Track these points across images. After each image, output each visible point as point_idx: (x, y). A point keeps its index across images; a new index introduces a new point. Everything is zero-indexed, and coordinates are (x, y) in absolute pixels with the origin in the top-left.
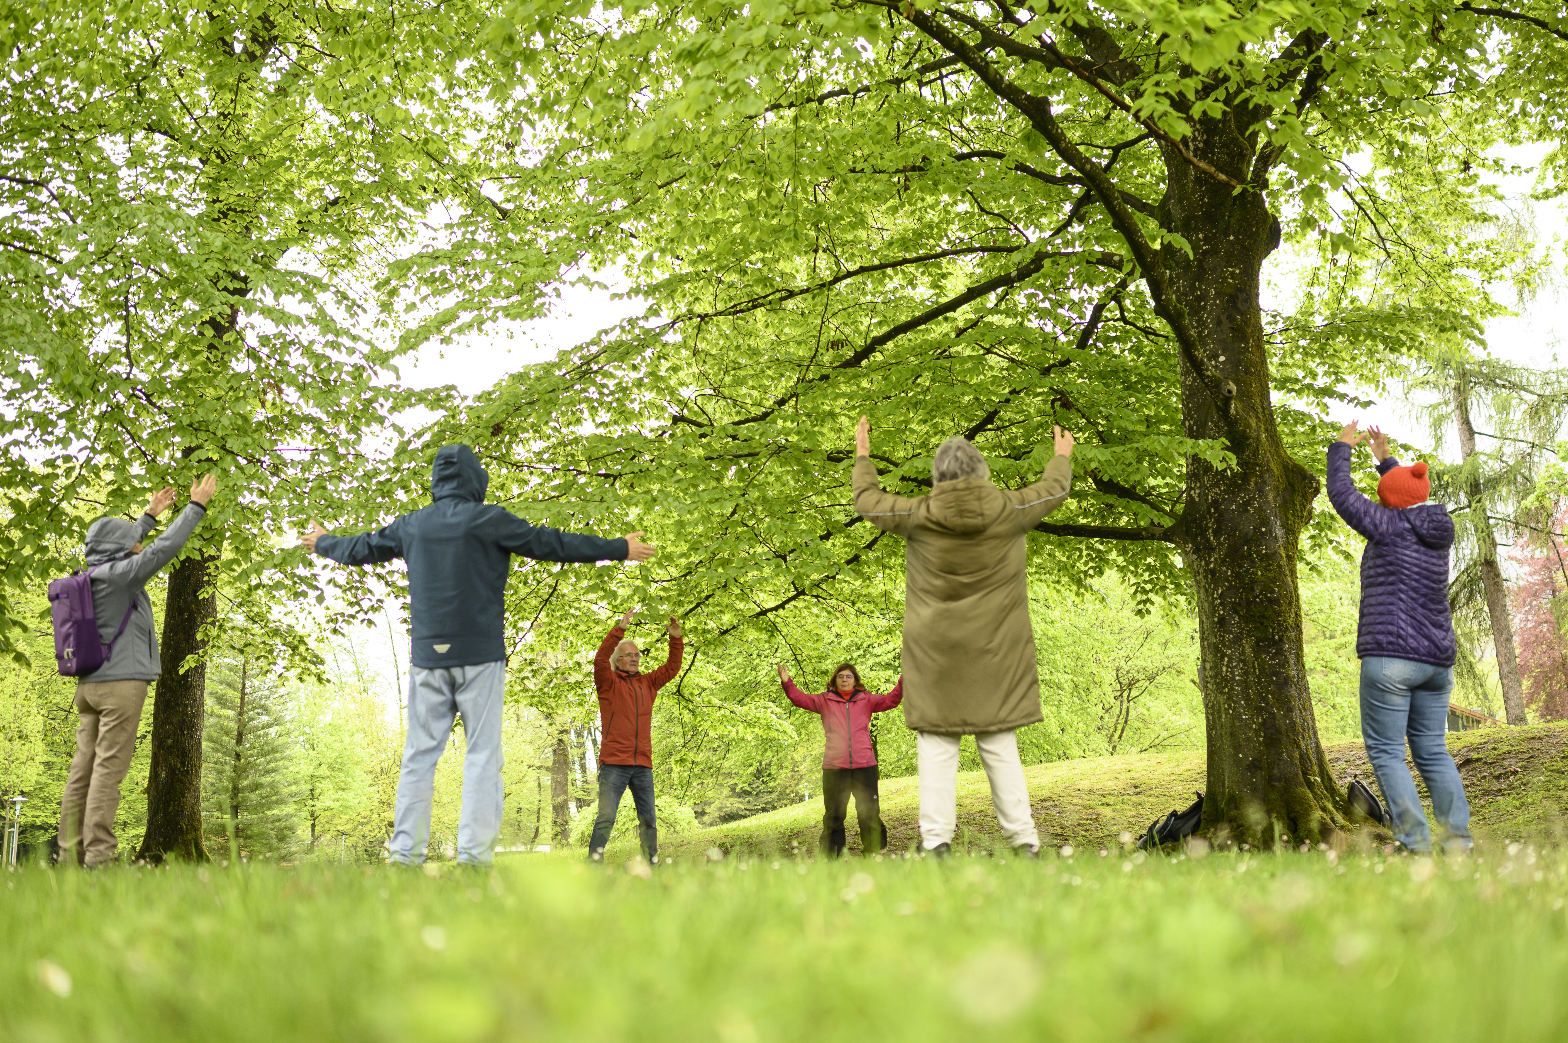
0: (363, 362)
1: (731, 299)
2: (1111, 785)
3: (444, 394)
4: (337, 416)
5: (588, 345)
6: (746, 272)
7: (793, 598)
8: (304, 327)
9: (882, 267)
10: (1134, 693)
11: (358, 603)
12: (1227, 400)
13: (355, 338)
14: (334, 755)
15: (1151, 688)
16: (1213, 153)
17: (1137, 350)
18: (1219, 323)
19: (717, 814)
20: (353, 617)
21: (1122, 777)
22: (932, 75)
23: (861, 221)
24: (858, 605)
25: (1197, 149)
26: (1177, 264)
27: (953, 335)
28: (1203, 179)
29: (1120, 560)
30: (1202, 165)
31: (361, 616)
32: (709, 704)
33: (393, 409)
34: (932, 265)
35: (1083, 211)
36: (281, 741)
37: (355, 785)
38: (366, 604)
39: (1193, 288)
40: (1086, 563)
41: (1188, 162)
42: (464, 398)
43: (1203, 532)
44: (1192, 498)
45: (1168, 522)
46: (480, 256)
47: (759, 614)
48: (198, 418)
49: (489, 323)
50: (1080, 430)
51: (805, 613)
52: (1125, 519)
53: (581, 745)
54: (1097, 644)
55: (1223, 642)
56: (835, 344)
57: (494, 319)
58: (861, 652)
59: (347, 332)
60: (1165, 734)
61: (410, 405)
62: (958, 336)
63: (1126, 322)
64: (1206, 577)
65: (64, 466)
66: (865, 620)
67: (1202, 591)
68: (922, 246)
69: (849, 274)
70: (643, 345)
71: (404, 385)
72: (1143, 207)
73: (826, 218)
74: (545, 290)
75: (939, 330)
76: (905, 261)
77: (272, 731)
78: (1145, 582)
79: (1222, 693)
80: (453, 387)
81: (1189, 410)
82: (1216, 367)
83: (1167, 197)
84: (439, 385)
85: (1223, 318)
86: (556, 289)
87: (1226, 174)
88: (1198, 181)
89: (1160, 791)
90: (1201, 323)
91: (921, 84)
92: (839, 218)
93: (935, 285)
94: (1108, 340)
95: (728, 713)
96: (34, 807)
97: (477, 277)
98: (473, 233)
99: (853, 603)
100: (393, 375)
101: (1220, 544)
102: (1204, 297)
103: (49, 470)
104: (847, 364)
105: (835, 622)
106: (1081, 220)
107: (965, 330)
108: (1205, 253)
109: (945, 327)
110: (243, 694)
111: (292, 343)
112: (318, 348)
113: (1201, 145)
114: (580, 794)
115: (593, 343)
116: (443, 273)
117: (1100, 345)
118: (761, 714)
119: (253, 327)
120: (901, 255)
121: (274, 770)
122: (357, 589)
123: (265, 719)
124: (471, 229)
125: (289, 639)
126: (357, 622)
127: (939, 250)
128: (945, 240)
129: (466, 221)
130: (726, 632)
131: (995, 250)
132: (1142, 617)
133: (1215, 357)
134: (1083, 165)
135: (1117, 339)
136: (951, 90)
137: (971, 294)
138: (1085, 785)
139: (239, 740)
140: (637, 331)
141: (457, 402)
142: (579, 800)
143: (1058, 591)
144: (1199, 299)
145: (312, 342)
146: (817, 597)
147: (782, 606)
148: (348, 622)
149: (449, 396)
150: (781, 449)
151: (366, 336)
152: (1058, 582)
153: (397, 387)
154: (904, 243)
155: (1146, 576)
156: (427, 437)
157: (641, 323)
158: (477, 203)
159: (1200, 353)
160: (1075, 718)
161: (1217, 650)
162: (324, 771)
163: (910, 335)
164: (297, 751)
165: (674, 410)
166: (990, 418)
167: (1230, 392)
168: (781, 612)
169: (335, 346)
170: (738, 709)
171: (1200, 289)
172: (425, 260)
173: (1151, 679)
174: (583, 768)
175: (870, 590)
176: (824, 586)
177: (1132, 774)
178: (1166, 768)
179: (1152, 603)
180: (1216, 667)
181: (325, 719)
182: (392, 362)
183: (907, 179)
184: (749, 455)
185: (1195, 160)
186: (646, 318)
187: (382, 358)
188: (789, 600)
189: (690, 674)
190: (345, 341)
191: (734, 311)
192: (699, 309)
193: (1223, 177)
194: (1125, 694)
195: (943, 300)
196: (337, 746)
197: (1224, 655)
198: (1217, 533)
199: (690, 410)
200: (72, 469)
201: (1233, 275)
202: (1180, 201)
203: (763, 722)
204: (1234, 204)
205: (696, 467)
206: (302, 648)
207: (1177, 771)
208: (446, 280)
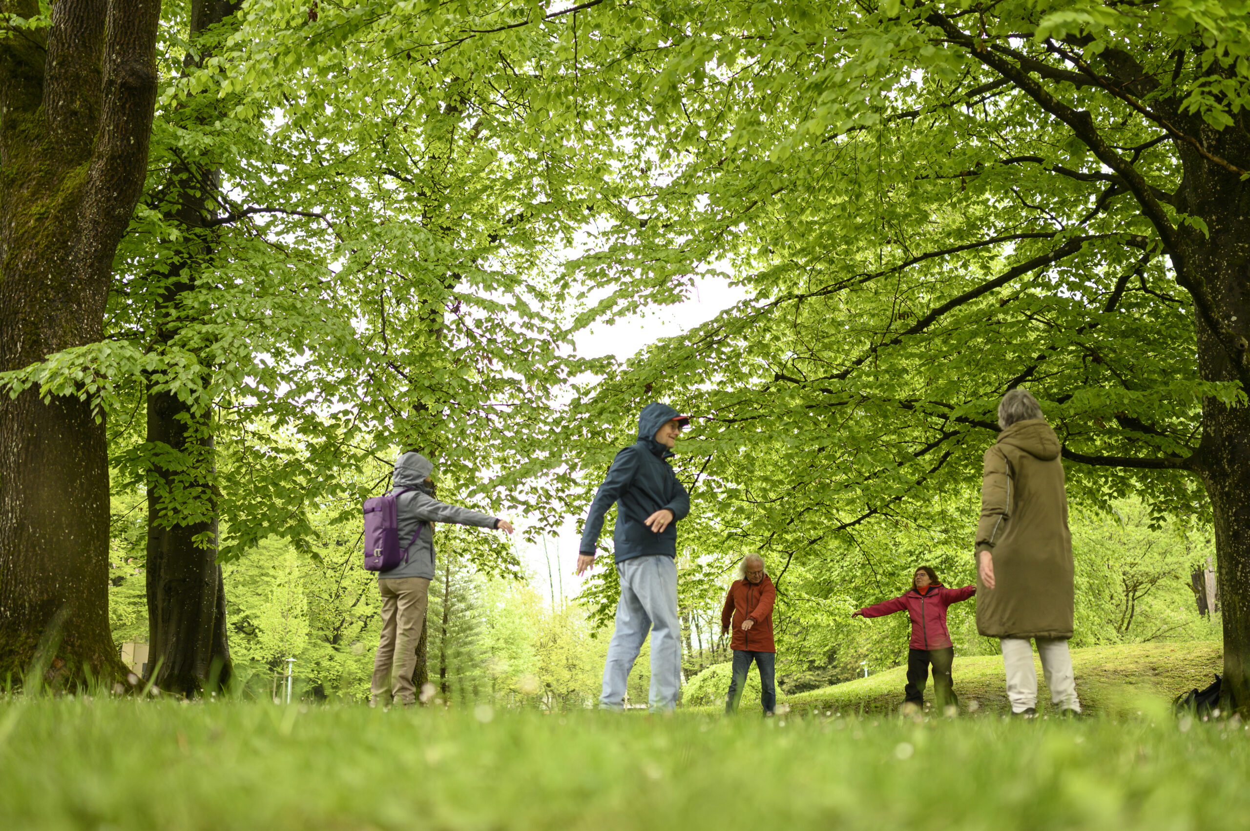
0: (549, 338)
1: (821, 282)
2: (1132, 667)
3: (605, 362)
4: (530, 378)
5: (712, 322)
6: (833, 262)
7: (868, 515)
8: (506, 312)
9: (941, 253)
10: (1138, 594)
11: (546, 519)
12: (1240, 353)
13: (544, 319)
14: (509, 632)
15: (1153, 589)
16: (1224, 149)
17: (1155, 313)
18: (1230, 289)
19: (793, 684)
20: (543, 529)
21: (1142, 661)
22: (977, 98)
23: (924, 217)
24: (920, 522)
25: (1210, 146)
26: (1193, 241)
27: (998, 305)
28: (1216, 171)
29: (1139, 485)
30: (1216, 159)
31: (548, 528)
32: (800, 598)
33: (570, 373)
34: (982, 250)
35: (1108, 201)
36: (474, 621)
37: (523, 655)
38: (551, 520)
39: (1207, 262)
40: (1110, 488)
41: (1203, 157)
42: (620, 365)
43: (1219, 462)
44: (1208, 434)
45: (1187, 454)
46: (631, 256)
47: (840, 528)
48: (434, 382)
49: (641, 307)
50: (1106, 379)
51: (876, 527)
52: (1145, 451)
53: (687, 628)
54: (1109, 552)
55: (1237, 552)
56: (902, 316)
57: (646, 304)
58: (914, 558)
59: (538, 315)
60: (1166, 627)
61: (581, 372)
62: (1002, 306)
63: (1147, 291)
64: (1222, 499)
65: (343, 419)
66: (924, 533)
67: (1218, 510)
68: (974, 235)
69: (916, 260)
70: (754, 320)
71: (579, 354)
72: (1164, 197)
73: (897, 216)
74: (682, 280)
75: (985, 302)
76: (961, 248)
77: (468, 613)
78: (1161, 502)
79: (1237, 594)
80: (613, 357)
81: (1205, 361)
82: (1229, 326)
83: (1182, 187)
84: (602, 355)
85: (1235, 284)
86: (690, 279)
87: (1236, 166)
88: (1211, 172)
89: (1175, 673)
90: (1215, 290)
91: (969, 105)
92: (906, 216)
93: (984, 267)
94: (1130, 306)
95: (814, 604)
96: (299, 666)
97: (629, 272)
98: (624, 238)
99: (915, 520)
100: (571, 347)
101: (1233, 471)
102: (1217, 268)
103: (333, 422)
104: (913, 331)
105: (899, 534)
106: (1106, 209)
107: (1008, 301)
108: (1218, 231)
109: (991, 300)
110: (448, 586)
111: (498, 325)
112: (517, 329)
113: (1214, 143)
114: (687, 666)
115: (716, 320)
116: (602, 270)
117: (1123, 310)
118: (841, 605)
119: (470, 314)
120: (959, 243)
121: (470, 643)
122: (545, 508)
123: (462, 605)
124: (621, 235)
125: (494, 546)
126: (545, 533)
127: (987, 238)
128: (993, 230)
129: (617, 230)
130: (813, 542)
131: (1035, 236)
132: (1154, 531)
133: (1228, 317)
134: (1118, 165)
135: (1137, 305)
136: (990, 109)
137: (1015, 273)
138: (1110, 666)
139: (445, 621)
140: (749, 310)
141: (615, 368)
142: (686, 670)
143: (1081, 512)
144: (1213, 270)
145: (513, 324)
146: (885, 514)
147: (858, 522)
148: (539, 533)
149: (609, 364)
150: (865, 399)
151: (552, 317)
152: (1081, 504)
153: (574, 356)
154: (959, 233)
155: (1162, 498)
156: (593, 394)
157: (753, 304)
158: (625, 216)
159: (1215, 315)
160: (1091, 614)
161: (1232, 558)
162: (501, 644)
163: (963, 307)
164: (484, 629)
165: (776, 369)
166: (1030, 371)
167: (1242, 346)
168: (857, 526)
169: (529, 326)
170: (822, 601)
171: (1213, 261)
172: (591, 260)
173: (1153, 582)
174: (689, 646)
175: (929, 509)
176: (892, 506)
177: (1150, 659)
178: (1180, 655)
179: (1165, 520)
180: (1231, 573)
181: (501, 606)
182: (569, 337)
183: (963, 181)
184: (840, 404)
185: (1210, 155)
186: (757, 300)
187: (562, 336)
188: (863, 517)
189: (785, 574)
190: (536, 321)
191: (825, 292)
192: (796, 292)
193: (1234, 168)
194: (1131, 594)
195: (990, 278)
196: (510, 625)
197: (1238, 563)
198: (1231, 462)
199: (788, 370)
200: (349, 420)
201: (1242, 248)
202: (1195, 189)
203: (842, 612)
204: (1243, 190)
205: (799, 413)
206: (504, 553)
207: (1189, 657)
208: (605, 275)
